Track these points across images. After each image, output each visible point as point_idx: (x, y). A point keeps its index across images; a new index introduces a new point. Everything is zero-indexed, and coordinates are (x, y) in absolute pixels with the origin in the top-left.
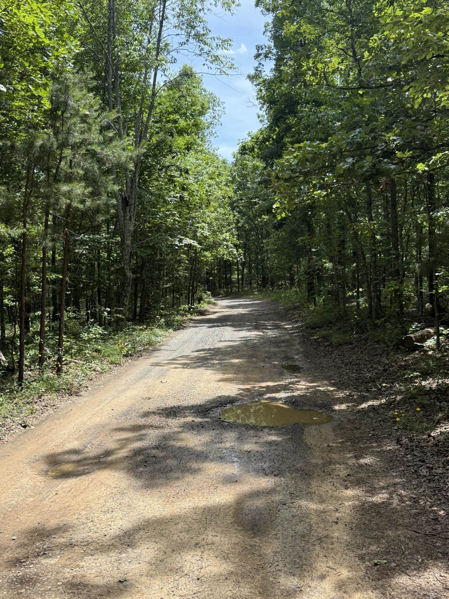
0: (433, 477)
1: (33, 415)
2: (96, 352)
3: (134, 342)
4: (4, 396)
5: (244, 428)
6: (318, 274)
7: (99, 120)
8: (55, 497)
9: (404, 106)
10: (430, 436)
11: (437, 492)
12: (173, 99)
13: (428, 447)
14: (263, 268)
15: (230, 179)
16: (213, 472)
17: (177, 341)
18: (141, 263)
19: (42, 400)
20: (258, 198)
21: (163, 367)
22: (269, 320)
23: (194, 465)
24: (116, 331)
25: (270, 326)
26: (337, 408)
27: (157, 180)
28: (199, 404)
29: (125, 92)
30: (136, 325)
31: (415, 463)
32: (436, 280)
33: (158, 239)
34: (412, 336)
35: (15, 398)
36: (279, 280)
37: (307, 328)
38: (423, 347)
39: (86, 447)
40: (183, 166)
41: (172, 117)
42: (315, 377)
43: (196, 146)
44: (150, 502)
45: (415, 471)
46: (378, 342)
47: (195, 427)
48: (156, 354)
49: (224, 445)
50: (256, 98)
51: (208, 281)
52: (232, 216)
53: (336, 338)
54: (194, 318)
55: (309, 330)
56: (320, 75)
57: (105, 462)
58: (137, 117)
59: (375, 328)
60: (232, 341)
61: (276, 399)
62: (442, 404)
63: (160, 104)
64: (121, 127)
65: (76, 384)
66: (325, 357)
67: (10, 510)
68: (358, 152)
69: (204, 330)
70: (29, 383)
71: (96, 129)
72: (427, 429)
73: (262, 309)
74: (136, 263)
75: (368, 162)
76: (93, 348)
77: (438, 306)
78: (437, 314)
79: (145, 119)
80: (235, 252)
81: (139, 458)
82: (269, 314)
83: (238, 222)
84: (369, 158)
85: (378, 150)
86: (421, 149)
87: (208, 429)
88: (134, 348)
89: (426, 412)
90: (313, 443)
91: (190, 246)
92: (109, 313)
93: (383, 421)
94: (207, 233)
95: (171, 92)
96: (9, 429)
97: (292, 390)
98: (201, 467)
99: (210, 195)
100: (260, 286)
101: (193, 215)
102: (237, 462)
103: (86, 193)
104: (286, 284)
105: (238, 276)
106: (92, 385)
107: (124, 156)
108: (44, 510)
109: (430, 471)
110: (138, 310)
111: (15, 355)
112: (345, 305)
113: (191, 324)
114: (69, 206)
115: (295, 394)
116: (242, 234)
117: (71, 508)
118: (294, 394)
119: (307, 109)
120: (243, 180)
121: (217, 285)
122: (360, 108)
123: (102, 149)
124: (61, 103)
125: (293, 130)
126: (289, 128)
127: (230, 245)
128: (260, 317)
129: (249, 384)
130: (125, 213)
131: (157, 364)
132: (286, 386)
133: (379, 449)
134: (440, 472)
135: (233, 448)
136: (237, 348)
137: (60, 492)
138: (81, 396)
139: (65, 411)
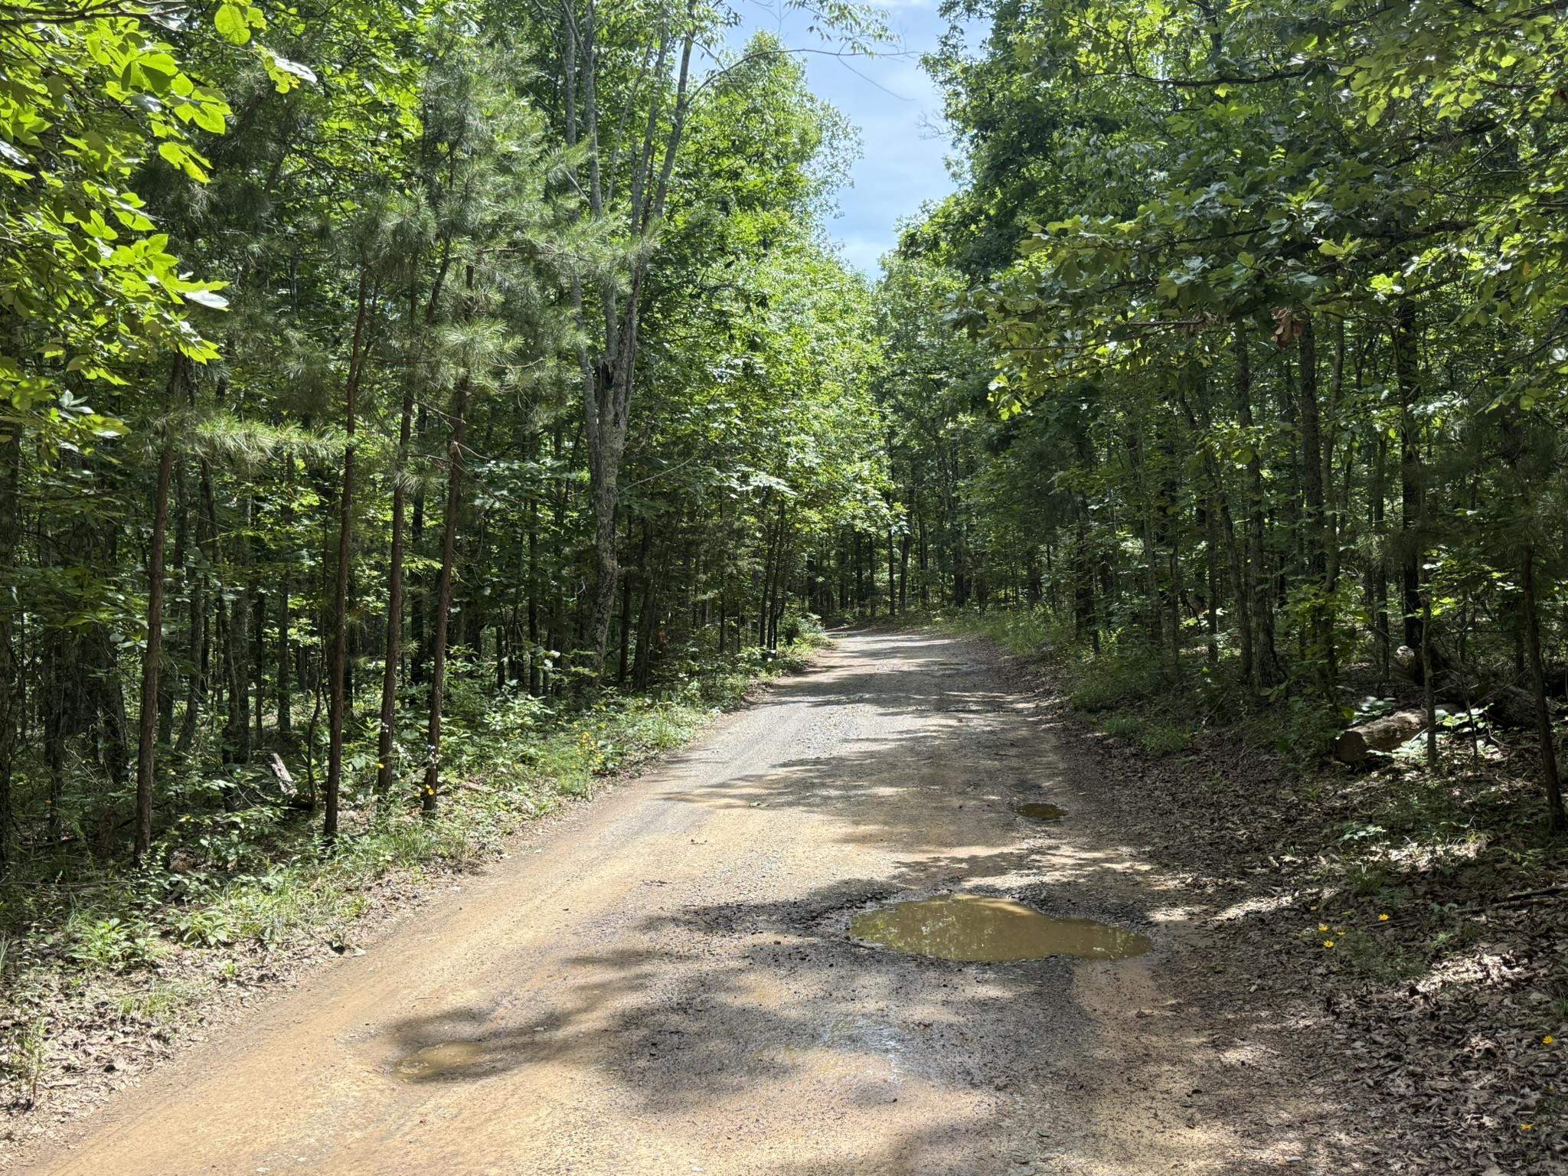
0: (1424, 1099)
1: (362, 921)
2: (523, 762)
3: (621, 741)
4: (287, 871)
5: (913, 964)
6: (1105, 569)
7: (543, 166)
8: (419, 1131)
9: (1337, 126)
10: (1413, 991)
11: (1437, 1138)
12: (730, 117)
13: (1410, 1020)
14: (956, 553)
15: (874, 322)
16: (833, 1074)
17: (731, 737)
18: (641, 537)
19: (384, 882)
20: (947, 369)
21: (695, 805)
22: (975, 687)
23: (782, 1057)
24: (575, 711)
25: (975, 702)
26: (1159, 916)
27: (685, 323)
28: (792, 900)
29: (606, 100)
30: (625, 695)
31: (1376, 1062)
32: (1426, 581)
33: (687, 474)
34: (1361, 730)
35: (314, 877)
36: (999, 587)
37: (1076, 709)
38: (1391, 760)
39: (498, 1004)
40: (750, 287)
41: (725, 163)
42: (1100, 835)
43: (784, 239)
44: (668, 1149)
45: (1376, 1083)
46: (1269, 748)
47: (781, 959)
48: (678, 770)
49: (859, 1006)
50: (943, 114)
51: (811, 588)
52: (876, 417)
53: (1156, 737)
54: (775, 680)
55: (1082, 715)
56: (1115, 51)
57: (547, 1045)
58: (636, 163)
59: (1260, 711)
60: (876, 740)
61: (997, 890)
62: (1446, 909)
63: (695, 130)
64: (598, 189)
65: (471, 843)
66: (1126, 783)
67: (302, 1159)
68: (1217, 245)
69: (800, 713)
70: (352, 838)
71: (534, 189)
72: (1404, 974)
73: (955, 660)
74: (628, 537)
75: (1242, 268)
76: (516, 754)
77: (1432, 652)
78: (1429, 673)
79: (657, 168)
80: (885, 511)
81: (637, 1035)
82: (973, 672)
83: (893, 434)
84: (1246, 258)
85: (1270, 237)
86: (1384, 235)
87: (817, 966)
88: (621, 755)
89: (1403, 929)
90: (1097, 1006)
91: (767, 493)
92: (556, 662)
93: (1288, 953)
94: (811, 459)
95: (724, 100)
96: (300, 955)
97: (1039, 868)
98: (799, 1061)
99: (821, 363)
100: (950, 601)
101: (777, 413)
102: (897, 1050)
103: (509, 351)
104: (1016, 598)
105: (891, 575)
106: (511, 847)
107: (605, 258)
108: (390, 1161)
109: (1415, 1082)
110: (631, 659)
111: (315, 766)
112: (1177, 651)
113: (768, 698)
114: (463, 384)
115: (1048, 878)
116: (901, 467)
117: (460, 1159)
118: (1046, 879)
119: (1075, 140)
120: (906, 325)
121: (836, 598)
122: (1220, 130)
123: (551, 241)
124: (449, 121)
125: (1042, 193)
126: (1030, 188)
127: (872, 492)
128: (948, 681)
129: (924, 852)
130: (602, 405)
131: (681, 797)
132: (1021, 857)
133: (1278, 1026)
134: (1444, 1086)
135: (883, 1013)
136: (891, 760)
137: (431, 1118)
138: (484, 873)
139: (444, 912)
